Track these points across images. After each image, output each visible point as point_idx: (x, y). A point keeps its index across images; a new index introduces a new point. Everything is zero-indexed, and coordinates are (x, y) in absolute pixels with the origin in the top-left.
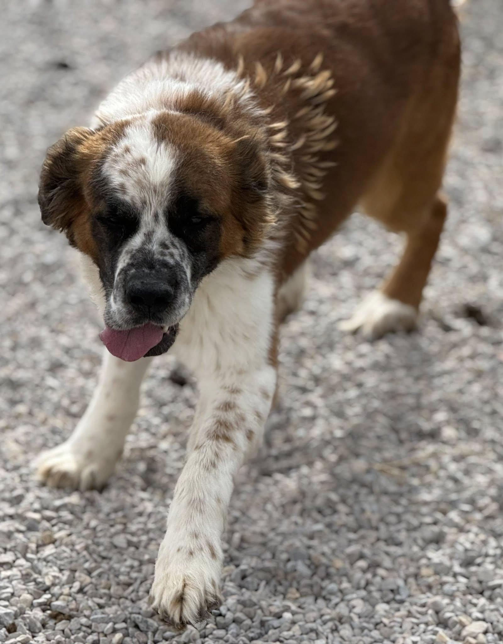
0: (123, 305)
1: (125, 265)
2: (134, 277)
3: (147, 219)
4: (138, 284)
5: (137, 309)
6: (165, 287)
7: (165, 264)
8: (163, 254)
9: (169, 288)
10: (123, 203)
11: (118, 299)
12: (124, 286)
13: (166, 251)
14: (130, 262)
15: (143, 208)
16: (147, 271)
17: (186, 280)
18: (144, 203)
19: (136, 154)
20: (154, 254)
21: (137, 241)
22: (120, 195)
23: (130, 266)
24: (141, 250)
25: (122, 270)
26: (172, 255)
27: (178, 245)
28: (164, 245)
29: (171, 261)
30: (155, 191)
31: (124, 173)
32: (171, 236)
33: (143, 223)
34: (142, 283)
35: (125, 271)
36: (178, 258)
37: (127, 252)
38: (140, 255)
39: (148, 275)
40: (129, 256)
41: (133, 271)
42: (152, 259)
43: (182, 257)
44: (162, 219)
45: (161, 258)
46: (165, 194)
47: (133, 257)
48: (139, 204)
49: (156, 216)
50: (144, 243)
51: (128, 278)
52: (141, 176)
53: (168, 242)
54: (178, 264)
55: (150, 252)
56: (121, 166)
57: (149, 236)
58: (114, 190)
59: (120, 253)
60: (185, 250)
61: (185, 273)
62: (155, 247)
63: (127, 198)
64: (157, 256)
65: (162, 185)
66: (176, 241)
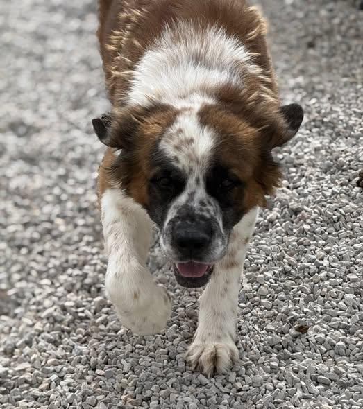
0: (171, 247)
1: (173, 217)
2: (179, 227)
3: (191, 182)
4: (182, 233)
6: (202, 235)
7: (203, 218)
8: (202, 210)
10: (176, 170)
11: (167, 242)
12: (172, 233)
13: (204, 208)
14: (177, 215)
15: (190, 173)
16: (189, 223)
17: (219, 228)
18: (191, 170)
19: (187, 135)
20: (195, 210)
21: (183, 199)
22: (174, 163)
23: (177, 218)
24: (185, 206)
26: (208, 211)
27: (212, 203)
28: (202, 203)
29: (208, 216)
30: (198, 162)
31: (177, 148)
32: (208, 196)
33: (188, 185)
34: (186, 232)
35: (172, 222)
36: (213, 213)
37: (175, 207)
38: (184, 211)
39: (190, 226)
40: (176, 210)
41: (179, 222)
42: (193, 213)
43: (215, 212)
44: (202, 183)
45: (200, 213)
46: (205, 164)
47: (179, 212)
48: (187, 169)
49: (198, 181)
50: (187, 201)
51: (175, 227)
52: (191, 152)
53: (205, 201)
54: (212, 218)
56: (175, 142)
57: (192, 195)
58: (169, 160)
59: (170, 207)
60: (218, 207)
61: (218, 224)
62: (196, 205)
63: (180, 166)
64: (197, 212)
65: (203, 157)
66: (211, 200)
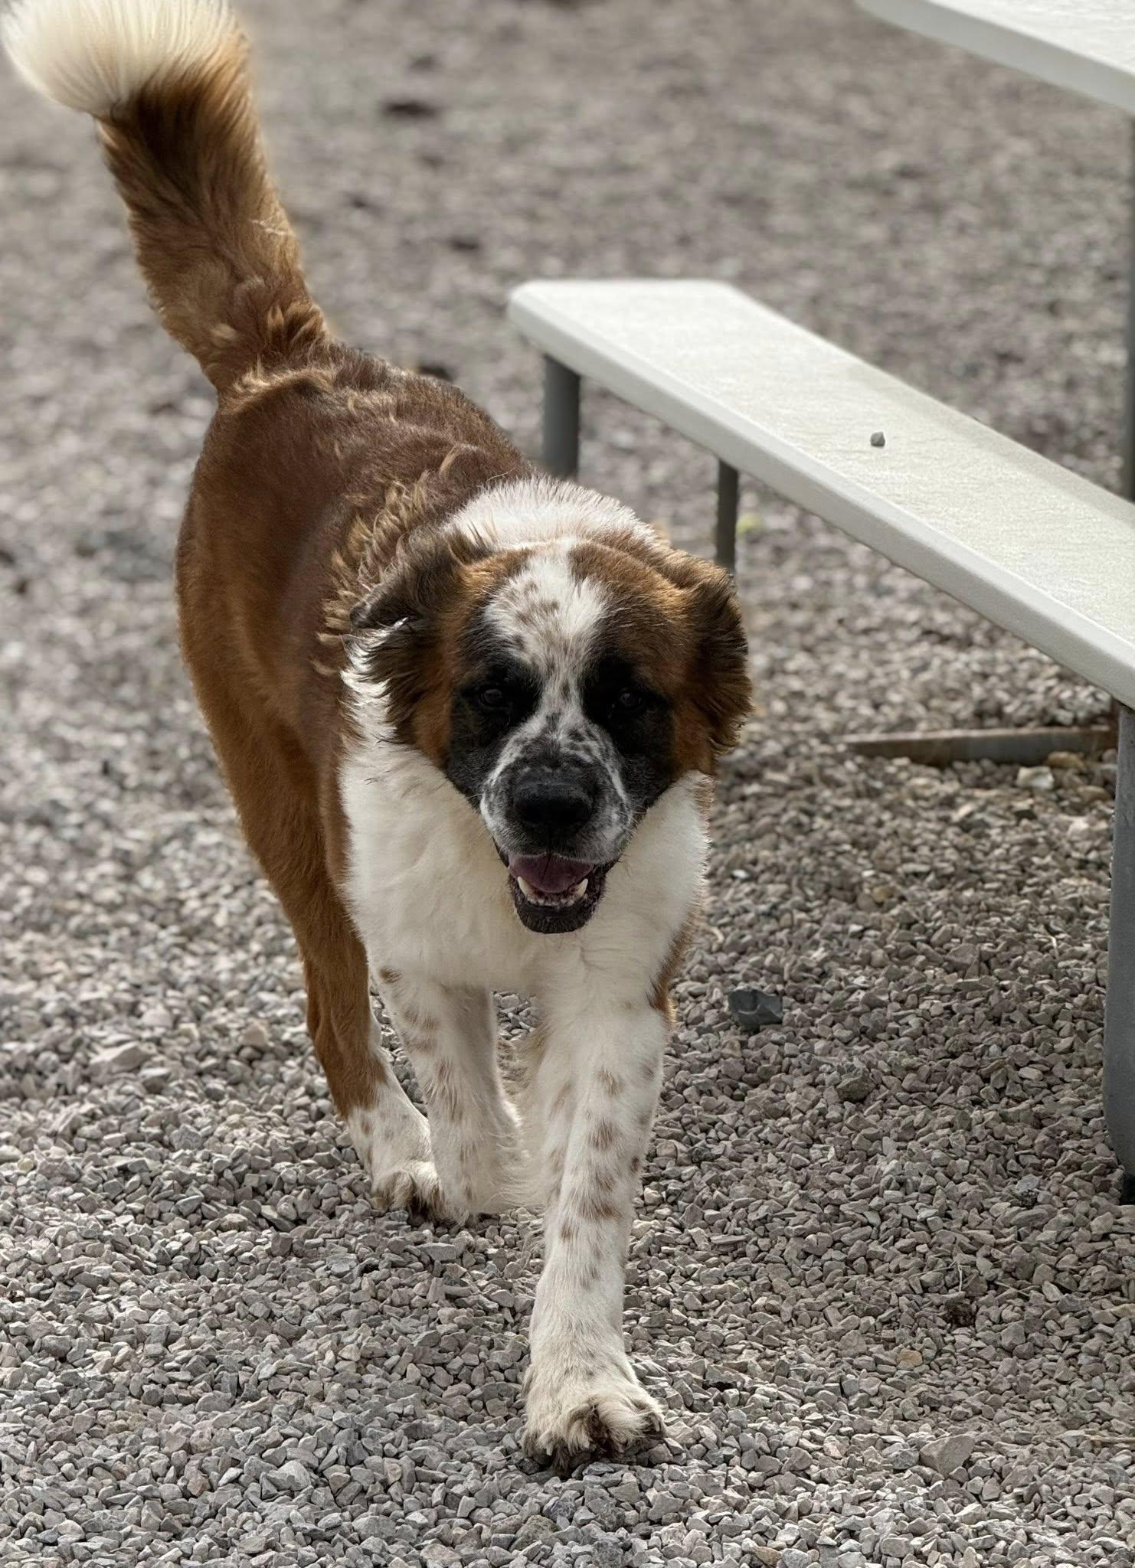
0: (505, 821)
1: (512, 760)
2: (528, 778)
3: (551, 692)
4: (533, 789)
5: (529, 831)
6: (577, 793)
7: (578, 762)
8: (573, 747)
9: (584, 796)
10: (518, 665)
11: (497, 810)
12: (509, 792)
13: (579, 744)
14: (521, 756)
15: (549, 674)
16: (548, 770)
17: (613, 788)
18: (551, 667)
19: (545, 594)
20: (559, 747)
21: (534, 726)
22: (514, 652)
23: (521, 762)
24: (539, 740)
25: (508, 768)
26: (588, 750)
27: (598, 736)
28: (575, 735)
29: (586, 759)
30: (566, 650)
31: (523, 618)
32: (587, 721)
33: (545, 699)
34: (541, 785)
35: (511, 769)
36: (598, 755)
37: (517, 742)
38: (537, 749)
39: (549, 775)
40: (519, 749)
41: (527, 769)
42: (557, 753)
43: (605, 754)
44: (574, 692)
45: (572, 752)
46: (583, 653)
47: (526, 749)
48: (543, 667)
49: (565, 689)
50: (545, 731)
51: (518, 780)
52: (551, 628)
53: (581, 731)
54: (598, 764)
55: (553, 743)
56: (521, 607)
57: (553, 720)
58: (505, 643)
59: (504, 744)
60: (610, 745)
61: (609, 778)
62: (561, 737)
63: (525, 658)
64: (564, 750)
65: (578, 638)
66: (595, 730)
